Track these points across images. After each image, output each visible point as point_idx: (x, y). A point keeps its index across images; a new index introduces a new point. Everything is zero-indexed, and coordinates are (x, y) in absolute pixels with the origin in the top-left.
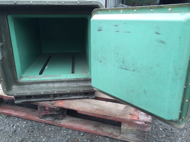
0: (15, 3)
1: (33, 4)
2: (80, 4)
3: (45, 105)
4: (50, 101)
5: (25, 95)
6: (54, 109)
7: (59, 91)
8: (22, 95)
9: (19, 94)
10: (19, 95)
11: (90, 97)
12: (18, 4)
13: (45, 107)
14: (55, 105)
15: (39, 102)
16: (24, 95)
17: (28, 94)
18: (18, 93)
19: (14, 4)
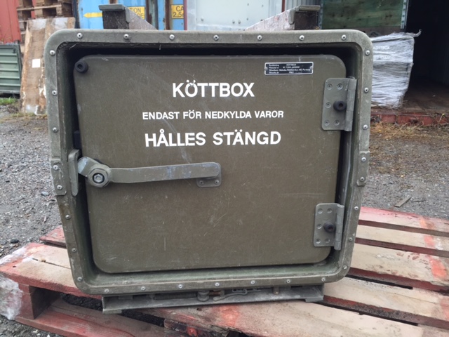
0: (128, 39)
1: (178, 41)
2: (305, 42)
3: (184, 321)
4: (199, 308)
5: (134, 291)
6: (212, 332)
7: (226, 282)
8: (125, 291)
9: (118, 288)
10: (117, 292)
11: (308, 298)
12: (133, 41)
13: (186, 327)
14: (216, 323)
15: (170, 311)
16: (131, 291)
17: (143, 288)
18: (113, 285)
19: (123, 42)
